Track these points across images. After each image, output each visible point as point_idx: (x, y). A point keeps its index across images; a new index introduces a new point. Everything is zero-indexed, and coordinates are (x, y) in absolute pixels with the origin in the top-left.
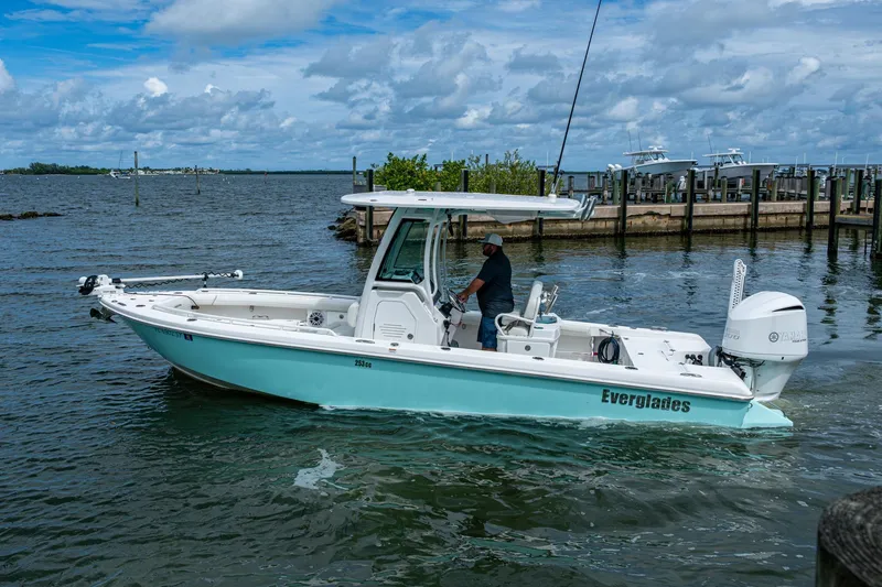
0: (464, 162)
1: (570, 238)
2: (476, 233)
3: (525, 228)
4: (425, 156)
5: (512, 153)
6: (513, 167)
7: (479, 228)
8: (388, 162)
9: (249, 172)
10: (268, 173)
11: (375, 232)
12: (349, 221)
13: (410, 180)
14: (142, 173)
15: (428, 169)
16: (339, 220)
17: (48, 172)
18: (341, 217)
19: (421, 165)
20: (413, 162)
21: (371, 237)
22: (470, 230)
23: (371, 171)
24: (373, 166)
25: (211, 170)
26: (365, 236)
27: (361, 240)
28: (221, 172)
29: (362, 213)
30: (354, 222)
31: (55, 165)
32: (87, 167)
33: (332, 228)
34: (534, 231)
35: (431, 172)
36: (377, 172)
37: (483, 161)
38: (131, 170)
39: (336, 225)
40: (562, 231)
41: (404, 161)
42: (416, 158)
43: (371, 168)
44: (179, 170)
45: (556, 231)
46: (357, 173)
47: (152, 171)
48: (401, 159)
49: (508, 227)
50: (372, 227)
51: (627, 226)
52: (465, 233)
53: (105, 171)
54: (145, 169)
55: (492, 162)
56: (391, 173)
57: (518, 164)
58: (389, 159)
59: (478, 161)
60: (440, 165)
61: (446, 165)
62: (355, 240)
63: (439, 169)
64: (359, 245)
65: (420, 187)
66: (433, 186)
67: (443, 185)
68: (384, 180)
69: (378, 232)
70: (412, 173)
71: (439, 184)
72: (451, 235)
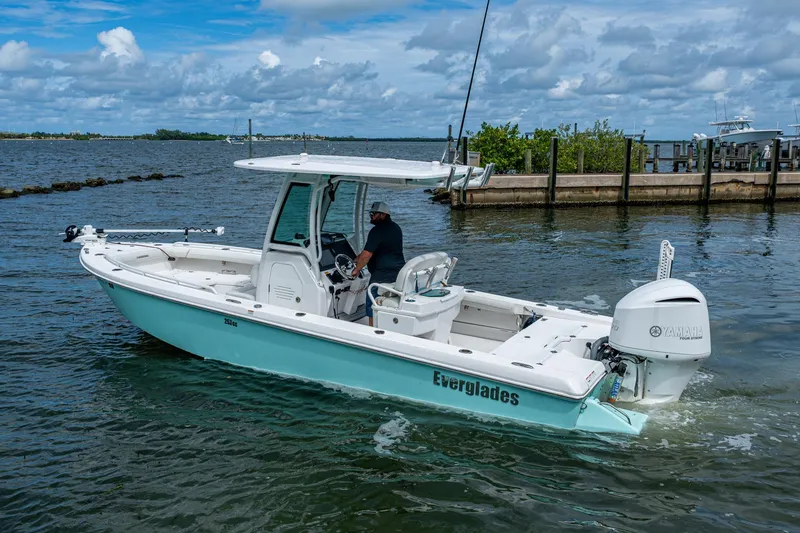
0: (555, 130)
1: (656, 204)
2: (563, 198)
3: (611, 193)
4: (517, 126)
5: (601, 122)
6: (601, 136)
7: (567, 194)
8: (482, 130)
9: (351, 139)
10: (370, 140)
11: (468, 196)
13: (502, 147)
14: (255, 139)
15: (520, 136)
17: (171, 138)
19: (514, 132)
20: (506, 130)
21: (465, 199)
22: (558, 195)
23: (466, 138)
24: (467, 133)
25: (318, 137)
26: (459, 199)
27: (455, 203)
28: (327, 139)
31: (178, 131)
32: (206, 134)
33: (427, 192)
34: (619, 197)
35: (522, 139)
36: (472, 139)
37: (572, 130)
38: (246, 137)
39: (432, 189)
40: (647, 197)
41: (497, 130)
42: (508, 125)
44: (289, 136)
45: (640, 197)
46: (453, 140)
47: (264, 137)
48: (494, 128)
49: (594, 192)
50: (466, 191)
51: (711, 193)
52: (553, 198)
53: (222, 137)
54: (258, 136)
55: (581, 130)
56: (485, 141)
57: (607, 133)
58: (483, 127)
59: (567, 129)
60: (531, 134)
61: (538, 133)
62: (450, 202)
63: (530, 137)
64: (453, 208)
65: (511, 154)
66: (523, 153)
67: (533, 152)
68: (477, 147)
69: (472, 196)
70: (504, 141)
71: (530, 151)
72: (540, 199)
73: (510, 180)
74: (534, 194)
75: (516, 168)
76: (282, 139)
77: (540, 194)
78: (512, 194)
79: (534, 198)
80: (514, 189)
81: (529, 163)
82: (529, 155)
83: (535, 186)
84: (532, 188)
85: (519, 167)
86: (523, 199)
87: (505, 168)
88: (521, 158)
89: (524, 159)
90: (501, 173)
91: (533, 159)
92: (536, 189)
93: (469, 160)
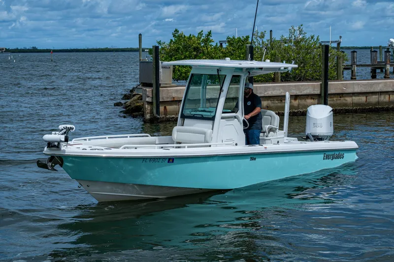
0: (248, 38)
3: (310, 101)
4: (210, 33)
5: (296, 28)
6: (297, 43)
8: (173, 39)
10: (55, 51)
11: (162, 108)
12: (135, 98)
15: (214, 44)
16: (126, 97)
18: (128, 93)
19: (207, 41)
20: (199, 38)
21: (158, 112)
23: (156, 48)
24: (159, 43)
26: (152, 112)
27: (148, 116)
29: (148, 90)
30: (141, 98)
33: (117, 105)
35: (215, 48)
36: (163, 49)
37: (267, 37)
39: (123, 102)
41: (190, 38)
42: (201, 34)
43: (157, 45)
46: (143, 50)
48: (187, 35)
50: (159, 103)
56: (177, 50)
58: (174, 36)
59: (263, 37)
60: (225, 42)
62: (143, 115)
64: (145, 121)
69: (165, 107)
70: (196, 49)
93: (161, 70)
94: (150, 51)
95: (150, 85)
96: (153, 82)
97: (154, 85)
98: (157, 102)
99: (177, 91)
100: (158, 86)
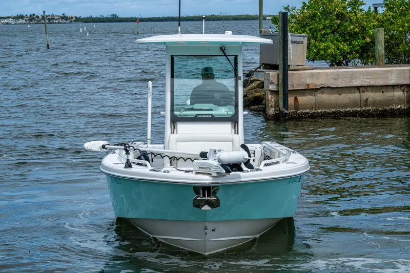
9: (114, 19)
10: (142, 20)
11: (291, 100)
12: (253, 85)
13: (339, 26)
15: (365, 8)
21: (286, 105)
23: (284, 15)
24: (287, 8)
25: (64, 17)
26: (277, 105)
27: (271, 111)
28: (77, 19)
29: (272, 73)
30: (261, 85)
35: (367, 14)
36: (293, 16)
43: (284, 11)
44: (22, 17)
46: (265, 18)
50: (287, 93)
56: (313, 17)
62: (264, 111)
63: (381, 10)
64: (267, 118)
65: (354, 36)
66: (371, 32)
67: (387, 31)
68: (302, 26)
69: (296, 98)
70: (340, 16)
71: (381, 30)
72: (400, 101)
73: (353, 76)
74: (389, 94)
75: (361, 57)
76: (11, 21)
77: (399, 94)
78: (356, 95)
79: (389, 102)
80: (358, 88)
81: (380, 48)
82: (381, 36)
83: (392, 82)
84: (387, 86)
85: (366, 54)
86: (374, 103)
87: (345, 57)
88: (368, 40)
89: (373, 42)
90: (339, 64)
91: (386, 41)
92: (393, 87)
93: (290, 46)
94: (275, 20)
95: (274, 67)
96: (279, 62)
97: (281, 67)
98: (285, 90)
99: (312, 75)
100: (286, 68)
